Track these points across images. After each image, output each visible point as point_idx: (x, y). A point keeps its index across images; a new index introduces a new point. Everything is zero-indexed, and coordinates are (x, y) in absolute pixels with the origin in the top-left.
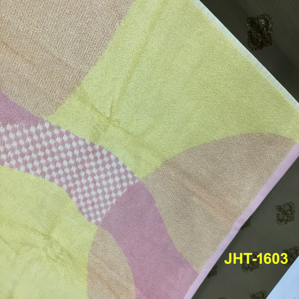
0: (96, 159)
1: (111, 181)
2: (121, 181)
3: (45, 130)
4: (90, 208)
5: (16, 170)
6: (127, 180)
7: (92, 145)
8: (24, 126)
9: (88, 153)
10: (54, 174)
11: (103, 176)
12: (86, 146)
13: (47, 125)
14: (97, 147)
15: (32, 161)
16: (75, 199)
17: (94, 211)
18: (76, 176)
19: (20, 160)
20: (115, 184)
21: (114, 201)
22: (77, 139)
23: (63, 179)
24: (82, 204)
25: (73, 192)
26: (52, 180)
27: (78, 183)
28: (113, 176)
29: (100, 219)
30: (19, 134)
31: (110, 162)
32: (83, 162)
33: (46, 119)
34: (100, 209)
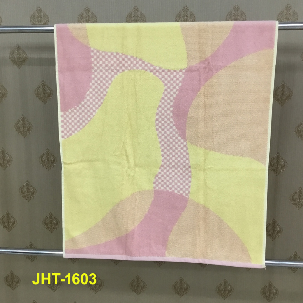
0: (184, 172)
1: (179, 184)
2: (182, 189)
3: (182, 143)
4: (160, 181)
5: (158, 137)
6: (184, 192)
7: (190, 167)
8: (179, 134)
9: (184, 167)
10: (165, 156)
11: (179, 179)
12: (187, 164)
13: (185, 143)
14: (189, 170)
15: (165, 143)
16: (160, 171)
17: (160, 183)
18: (171, 166)
19: (163, 137)
20: (179, 187)
21: (170, 191)
22: (187, 159)
23: (165, 161)
24: (160, 176)
25: (162, 168)
26: (163, 156)
27: (168, 168)
28: (182, 184)
29: (157, 188)
30: (174, 133)
31: (187, 179)
32: (179, 166)
33: (187, 141)
34: (162, 186)
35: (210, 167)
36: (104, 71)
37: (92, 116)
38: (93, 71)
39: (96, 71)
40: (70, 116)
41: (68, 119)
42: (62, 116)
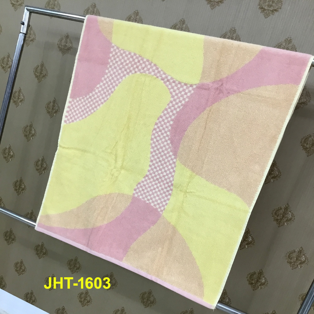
0: (166, 188)
1: (157, 198)
2: (158, 204)
3: (172, 159)
4: (141, 189)
5: (150, 147)
6: (160, 207)
7: (172, 185)
8: (171, 149)
9: (167, 183)
10: (153, 167)
11: (159, 193)
12: (171, 182)
13: (175, 160)
14: (172, 188)
15: (156, 154)
16: (143, 180)
17: (140, 191)
18: (155, 178)
19: (155, 148)
20: (156, 201)
21: (147, 202)
22: (173, 176)
23: (151, 172)
24: (142, 184)
25: (147, 178)
26: (150, 166)
27: (152, 180)
28: (160, 199)
29: (136, 195)
30: (167, 147)
31: (166, 196)
32: (162, 181)
33: (178, 159)
34: (142, 195)
35: (191, 191)
36: (118, 68)
37: (95, 109)
38: (108, 66)
39: (111, 67)
40: (77, 104)
41: (74, 106)
42: (70, 102)
